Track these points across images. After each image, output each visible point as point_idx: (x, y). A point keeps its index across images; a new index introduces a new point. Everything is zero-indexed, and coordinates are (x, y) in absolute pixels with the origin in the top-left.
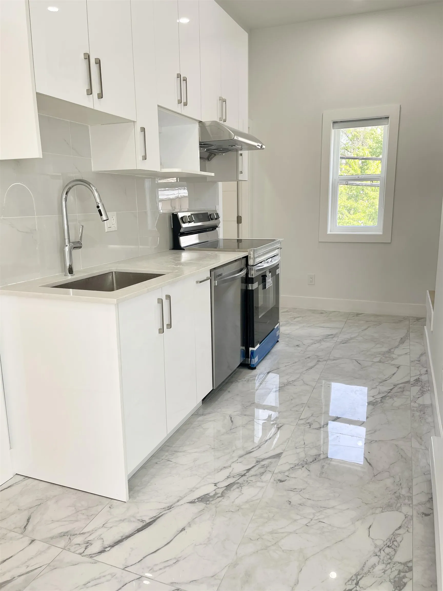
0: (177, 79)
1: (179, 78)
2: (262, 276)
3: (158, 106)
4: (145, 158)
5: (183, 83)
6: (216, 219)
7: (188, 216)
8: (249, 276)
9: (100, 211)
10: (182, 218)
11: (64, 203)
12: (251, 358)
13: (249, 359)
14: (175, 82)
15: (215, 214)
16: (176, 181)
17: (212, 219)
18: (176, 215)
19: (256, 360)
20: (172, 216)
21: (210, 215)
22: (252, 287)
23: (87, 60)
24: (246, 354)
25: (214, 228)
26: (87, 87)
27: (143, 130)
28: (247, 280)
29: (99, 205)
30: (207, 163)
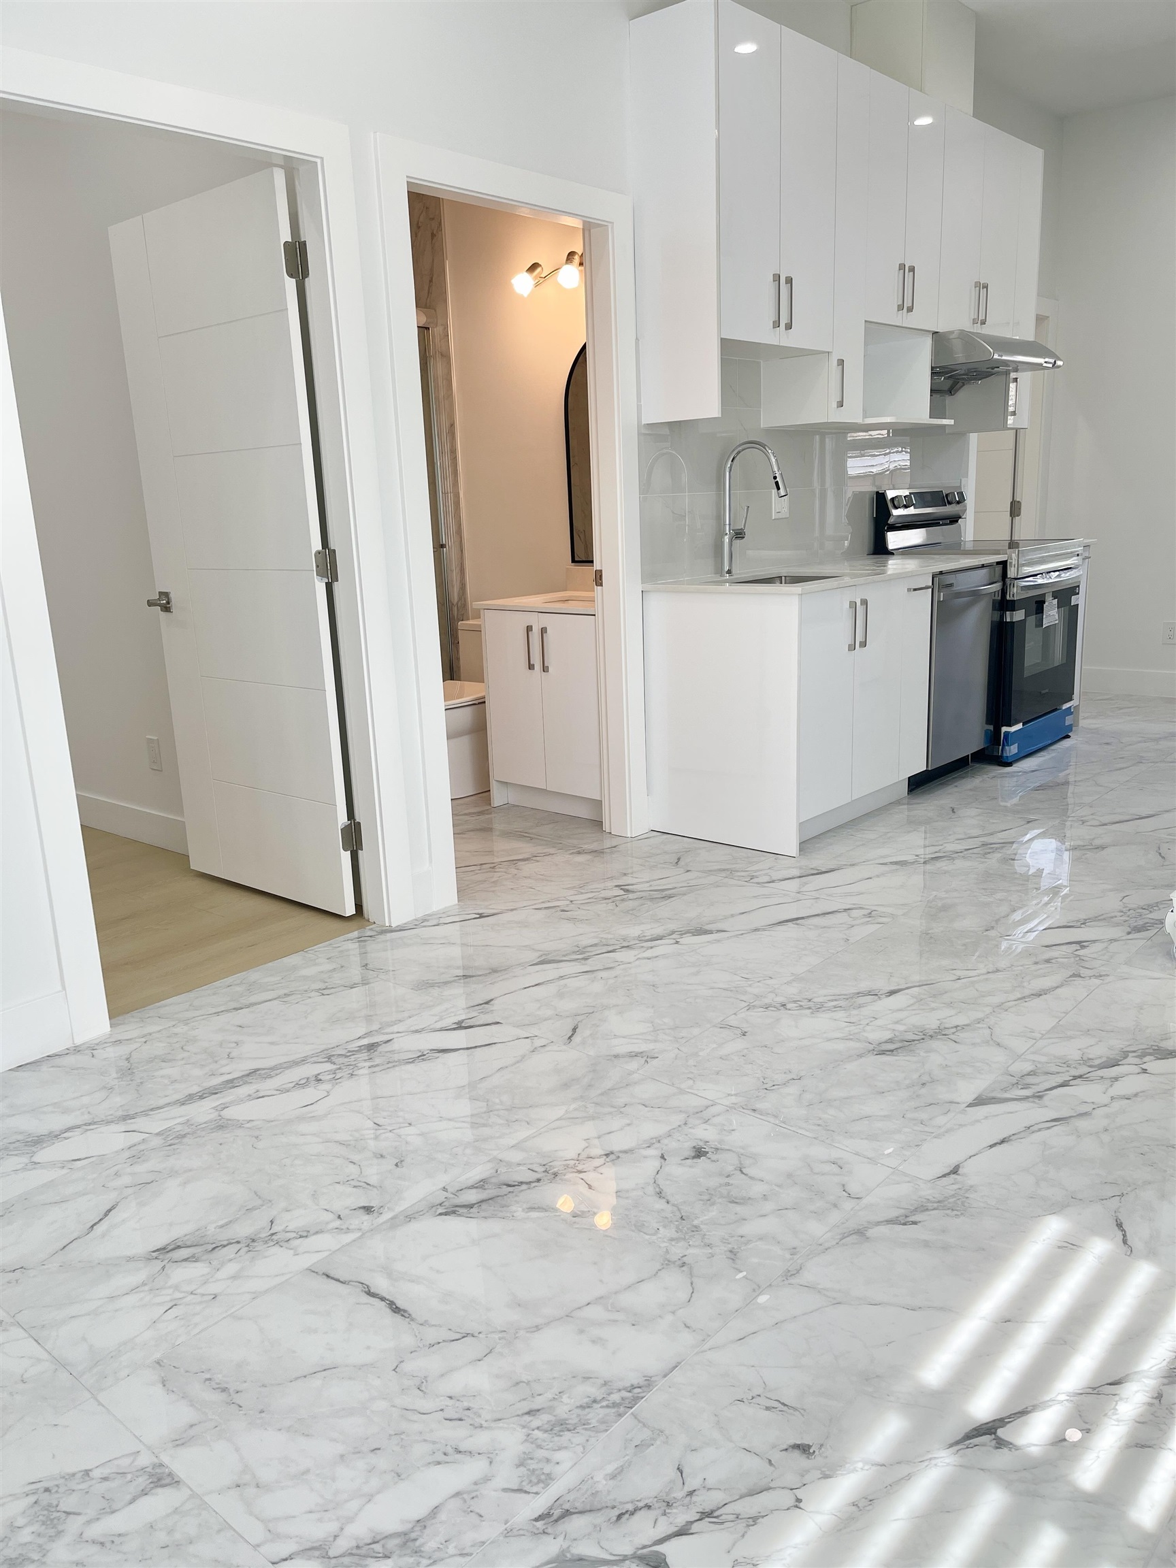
0: (899, 273)
1: (902, 271)
2: (1037, 602)
3: (866, 321)
4: (841, 404)
5: (908, 275)
6: (958, 503)
7: (905, 497)
8: (1008, 598)
9: (777, 483)
10: (893, 499)
11: (728, 473)
12: (1003, 745)
13: (1001, 747)
14: (896, 275)
15: (958, 493)
16: (886, 435)
17: (950, 503)
18: (883, 493)
19: (1012, 750)
20: (875, 496)
21: (947, 495)
22: (1012, 617)
23: (777, 282)
24: (995, 738)
25: (954, 520)
26: (773, 318)
27: (841, 362)
28: (1003, 604)
29: (777, 475)
30: (948, 399)
